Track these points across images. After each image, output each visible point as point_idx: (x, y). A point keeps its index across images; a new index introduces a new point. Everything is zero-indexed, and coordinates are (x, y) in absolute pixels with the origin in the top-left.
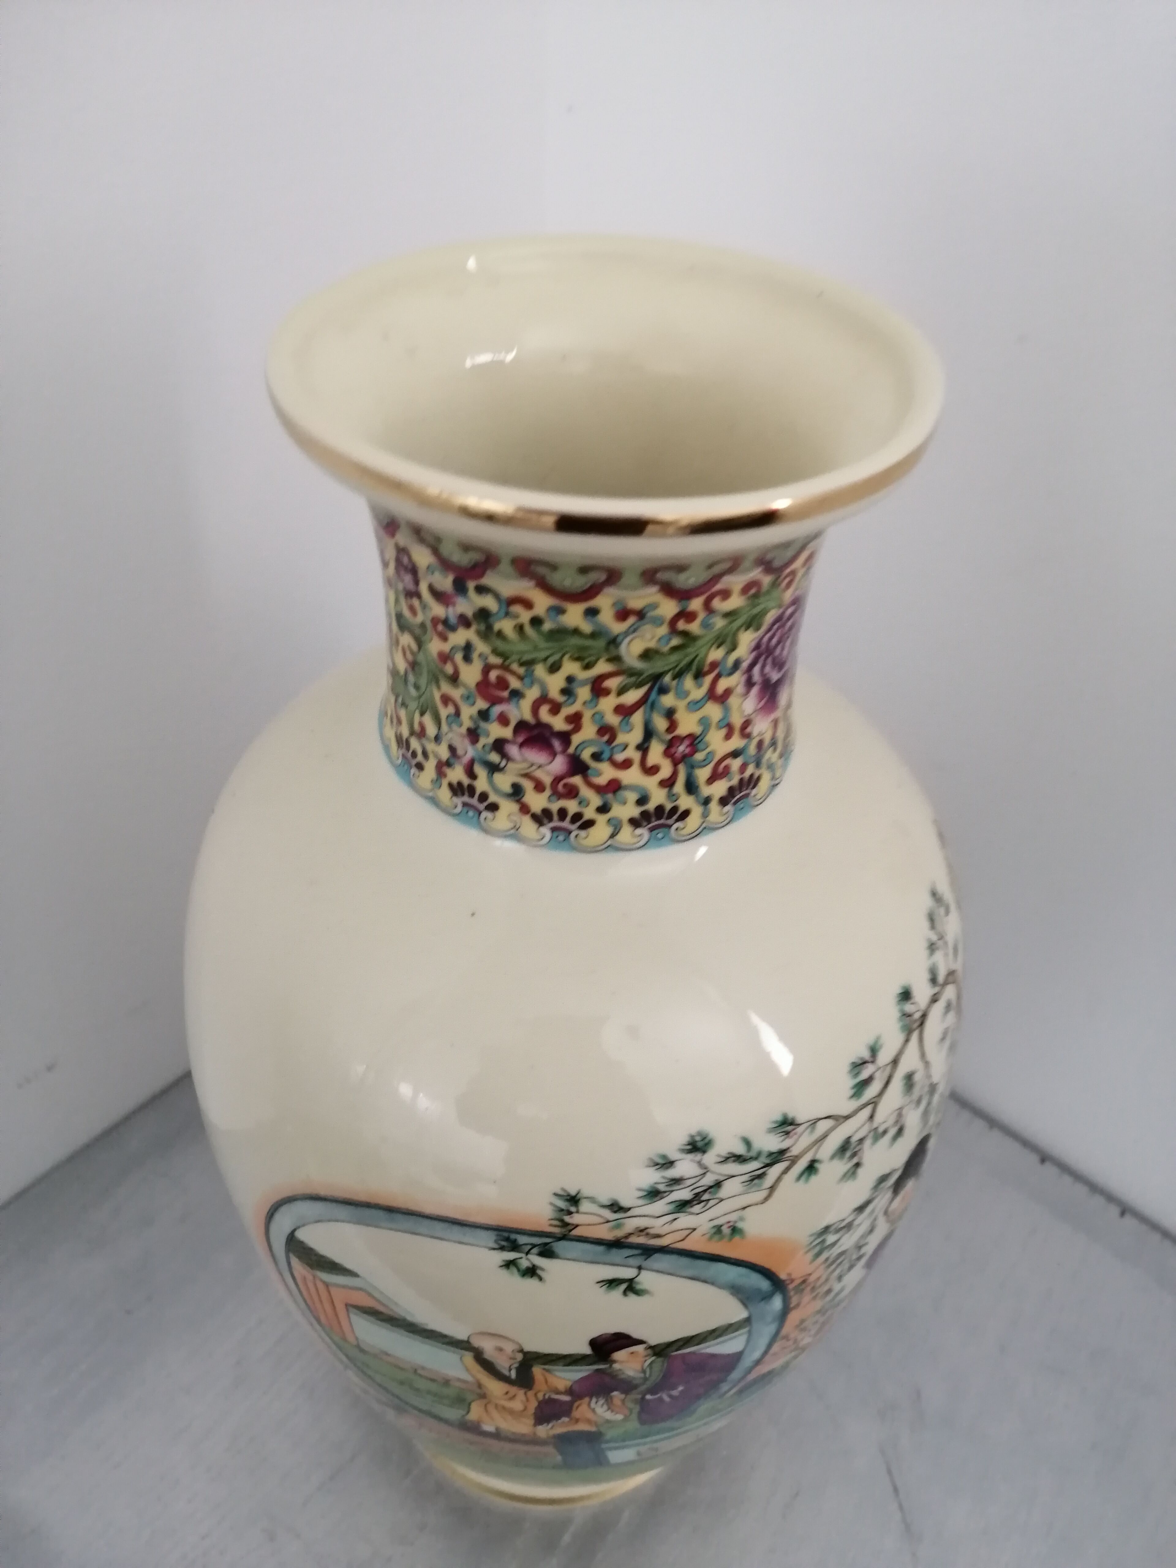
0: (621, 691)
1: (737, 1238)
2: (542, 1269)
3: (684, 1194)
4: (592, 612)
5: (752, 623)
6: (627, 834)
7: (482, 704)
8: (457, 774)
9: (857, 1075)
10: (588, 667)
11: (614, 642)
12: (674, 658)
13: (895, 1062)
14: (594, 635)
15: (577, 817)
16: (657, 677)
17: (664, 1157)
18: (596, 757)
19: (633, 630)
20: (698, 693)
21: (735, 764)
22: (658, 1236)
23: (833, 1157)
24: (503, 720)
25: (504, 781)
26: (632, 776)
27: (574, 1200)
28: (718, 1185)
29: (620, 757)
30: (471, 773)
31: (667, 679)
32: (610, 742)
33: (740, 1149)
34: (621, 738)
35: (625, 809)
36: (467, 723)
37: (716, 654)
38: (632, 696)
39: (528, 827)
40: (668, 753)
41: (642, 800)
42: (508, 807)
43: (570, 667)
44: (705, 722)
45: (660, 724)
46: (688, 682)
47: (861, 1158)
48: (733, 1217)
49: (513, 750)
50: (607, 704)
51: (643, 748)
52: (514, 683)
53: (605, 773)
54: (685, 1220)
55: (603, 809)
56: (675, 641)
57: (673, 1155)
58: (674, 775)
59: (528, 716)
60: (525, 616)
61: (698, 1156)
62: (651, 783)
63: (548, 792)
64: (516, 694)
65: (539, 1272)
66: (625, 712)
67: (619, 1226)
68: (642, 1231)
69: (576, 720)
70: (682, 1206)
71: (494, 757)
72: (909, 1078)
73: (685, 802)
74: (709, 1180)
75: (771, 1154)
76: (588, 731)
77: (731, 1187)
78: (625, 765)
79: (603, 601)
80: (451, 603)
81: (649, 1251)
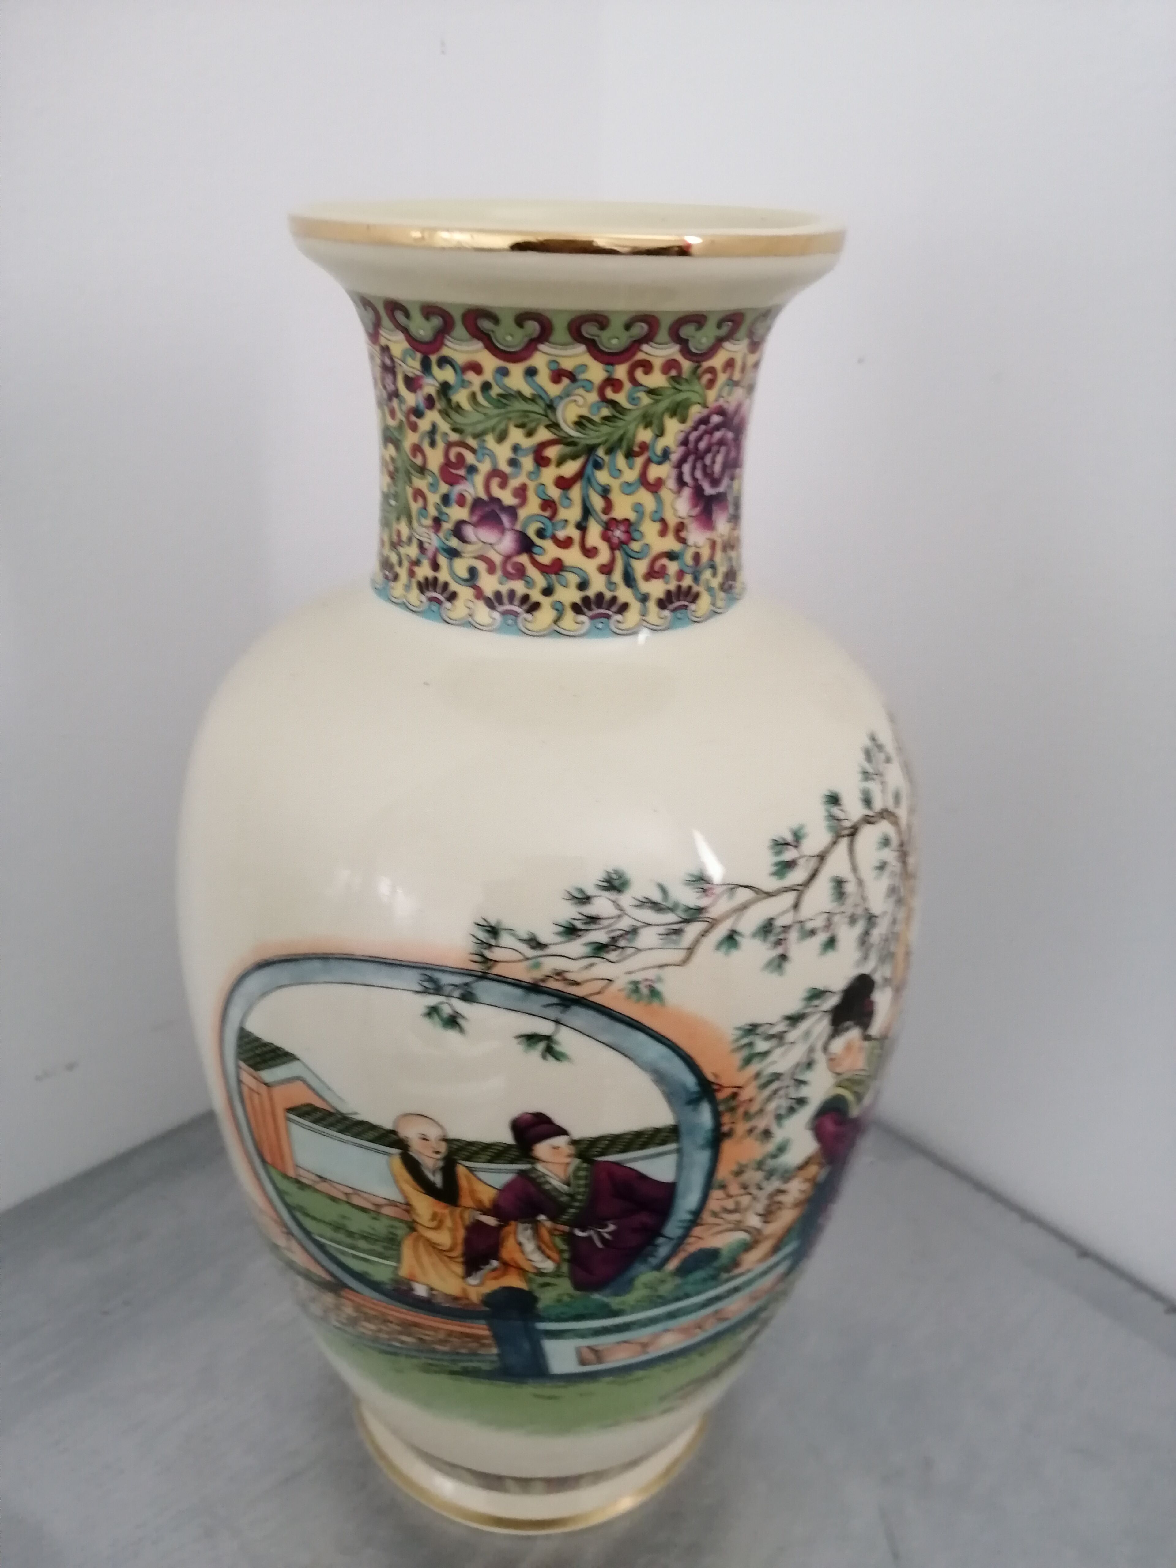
0: (561, 462)
1: (656, 1003)
2: (463, 1017)
3: (601, 936)
4: (531, 372)
5: (678, 410)
6: (569, 617)
7: (444, 488)
8: (424, 571)
9: (778, 853)
10: (530, 434)
11: (551, 406)
12: (605, 429)
13: (822, 857)
14: (534, 399)
15: (525, 598)
16: (591, 449)
17: (581, 891)
18: (541, 534)
19: (567, 394)
20: (631, 475)
21: (673, 567)
22: (576, 983)
23: (754, 935)
24: (461, 501)
25: (461, 567)
26: (572, 556)
27: (494, 931)
28: (634, 932)
29: (561, 534)
30: (436, 567)
31: (600, 452)
32: (552, 517)
33: (657, 896)
34: (563, 513)
35: (569, 595)
36: (433, 512)
37: (645, 435)
38: (570, 468)
39: (483, 613)
40: (606, 535)
41: (583, 586)
42: (465, 593)
43: (516, 435)
44: (638, 508)
45: (597, 502)
46: (621, 460)
47: (786, 949)
48: (651, 974)
49: (469, 531)
50: (549, 474)
51: (582, 527)
52: (470, 458)
53: (549, 552)
54: (602, 969)
55: (548, 592)
56: (606, 412)
57: (591, 891)
58: (613, 560)
59: (483, 495)
60: (476, 381)
61: (613, 895)
62: (590, 566)
63: (499, 573)
64: (472, 470)
65: (461, 1021)
66: (563, 484)
67: (537, 966)
68: (559, 974)
69: (521, 492)
70: (600, 949)
71: (454, 543)
72: (839, 883)
73: (624, 594)
74: (625, 924)
75: (688, 909)
76: (533, 506)
77: (648, 938)
78: (566, 544)
79: (539, 360)
80: (420, 387)
81: (567, 1001)
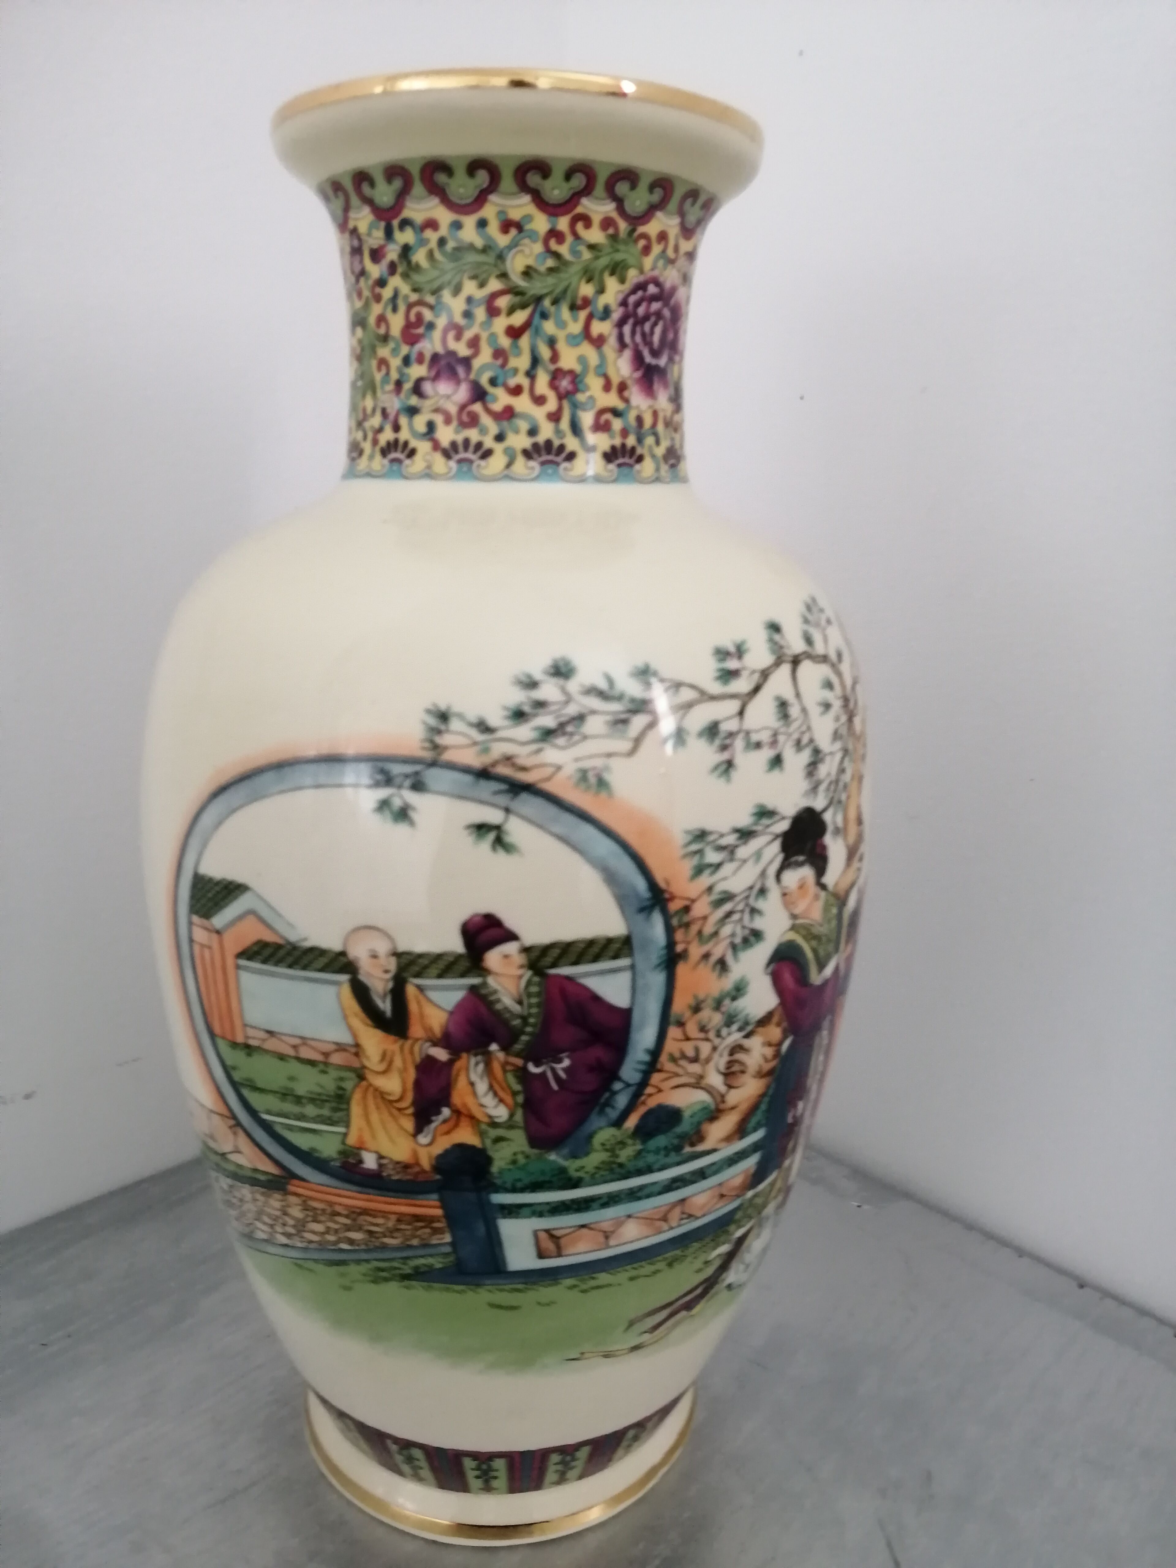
0: (511, 311)
1: (604, 794)
2: (414, 809)
3: (548, 721)
4: (482, 224)
5: (618, 269)
6: (520, 463)
7: (405, 349)
8: (387, 435)
9: (722, 660)
10: (482, 285)
11: (501, 257)
12: (551, 280)
13: (765, 674)
14: (485, 250)
15: (479, 445)
16: (539, 299)
17: (529, 676)
18: (493, 382)
19: (514, 245)
20: (576, 328)
21: (617, 424)
22: (524, 769)
23: (701, 734)
24: (420, 359)
25: (420, 423)
26: (523, 403)
27: (444, 717)
28: (580, 718)
29: (512, 382)
30: (397, 428)
31: (547, 303)
32: (503, 366)
33: (603, 685)
34: (513, 362)
35: (520, 441)
36: (394, 375)
37: (587, 290)
38: (519, 318)
39: (440, 463)
40: (553, 384)
41: (533, 432)
42: (423, 447)
43: (470, 287)
44: (582, 360)
45: (545, 353)
46: (565, 312)
47: (733, 756)
48: (598, 763)
49: (427, 387)
50: (500, 324)
51: (531, 375)
52: (428, 315)
53: (501, 399)
54: (550, 754)
55: (500, 438)
56: (550, 263)
57: (538, 675)
58: (560, 410)
59: (439, 349)
60: (432, 236)
61: (560, 681)
62: (539, 414)
63: (455, 423)
64: (431, 326)
65: (412, 814)
66: (514, 333)
67: (486, 750)
68: (508, 759)
69: (474, 343)
70: (548, 734)
71: (414, 401)
72: (783, 705)
73: (572, 443)
74: (572, 710)
75: (633, 700)
76: (485, 356)
77: (595, 725)
78: (517, 391)
79: (489, 211)
80: (383, 256)
81: (517, 788)
